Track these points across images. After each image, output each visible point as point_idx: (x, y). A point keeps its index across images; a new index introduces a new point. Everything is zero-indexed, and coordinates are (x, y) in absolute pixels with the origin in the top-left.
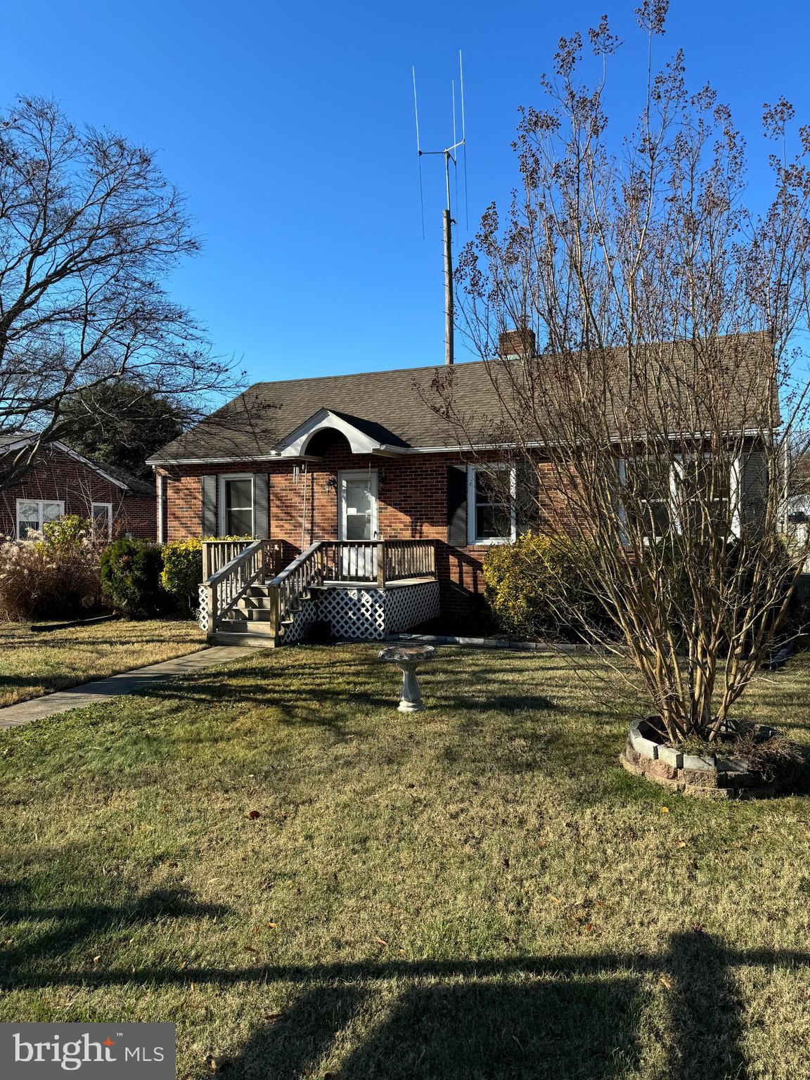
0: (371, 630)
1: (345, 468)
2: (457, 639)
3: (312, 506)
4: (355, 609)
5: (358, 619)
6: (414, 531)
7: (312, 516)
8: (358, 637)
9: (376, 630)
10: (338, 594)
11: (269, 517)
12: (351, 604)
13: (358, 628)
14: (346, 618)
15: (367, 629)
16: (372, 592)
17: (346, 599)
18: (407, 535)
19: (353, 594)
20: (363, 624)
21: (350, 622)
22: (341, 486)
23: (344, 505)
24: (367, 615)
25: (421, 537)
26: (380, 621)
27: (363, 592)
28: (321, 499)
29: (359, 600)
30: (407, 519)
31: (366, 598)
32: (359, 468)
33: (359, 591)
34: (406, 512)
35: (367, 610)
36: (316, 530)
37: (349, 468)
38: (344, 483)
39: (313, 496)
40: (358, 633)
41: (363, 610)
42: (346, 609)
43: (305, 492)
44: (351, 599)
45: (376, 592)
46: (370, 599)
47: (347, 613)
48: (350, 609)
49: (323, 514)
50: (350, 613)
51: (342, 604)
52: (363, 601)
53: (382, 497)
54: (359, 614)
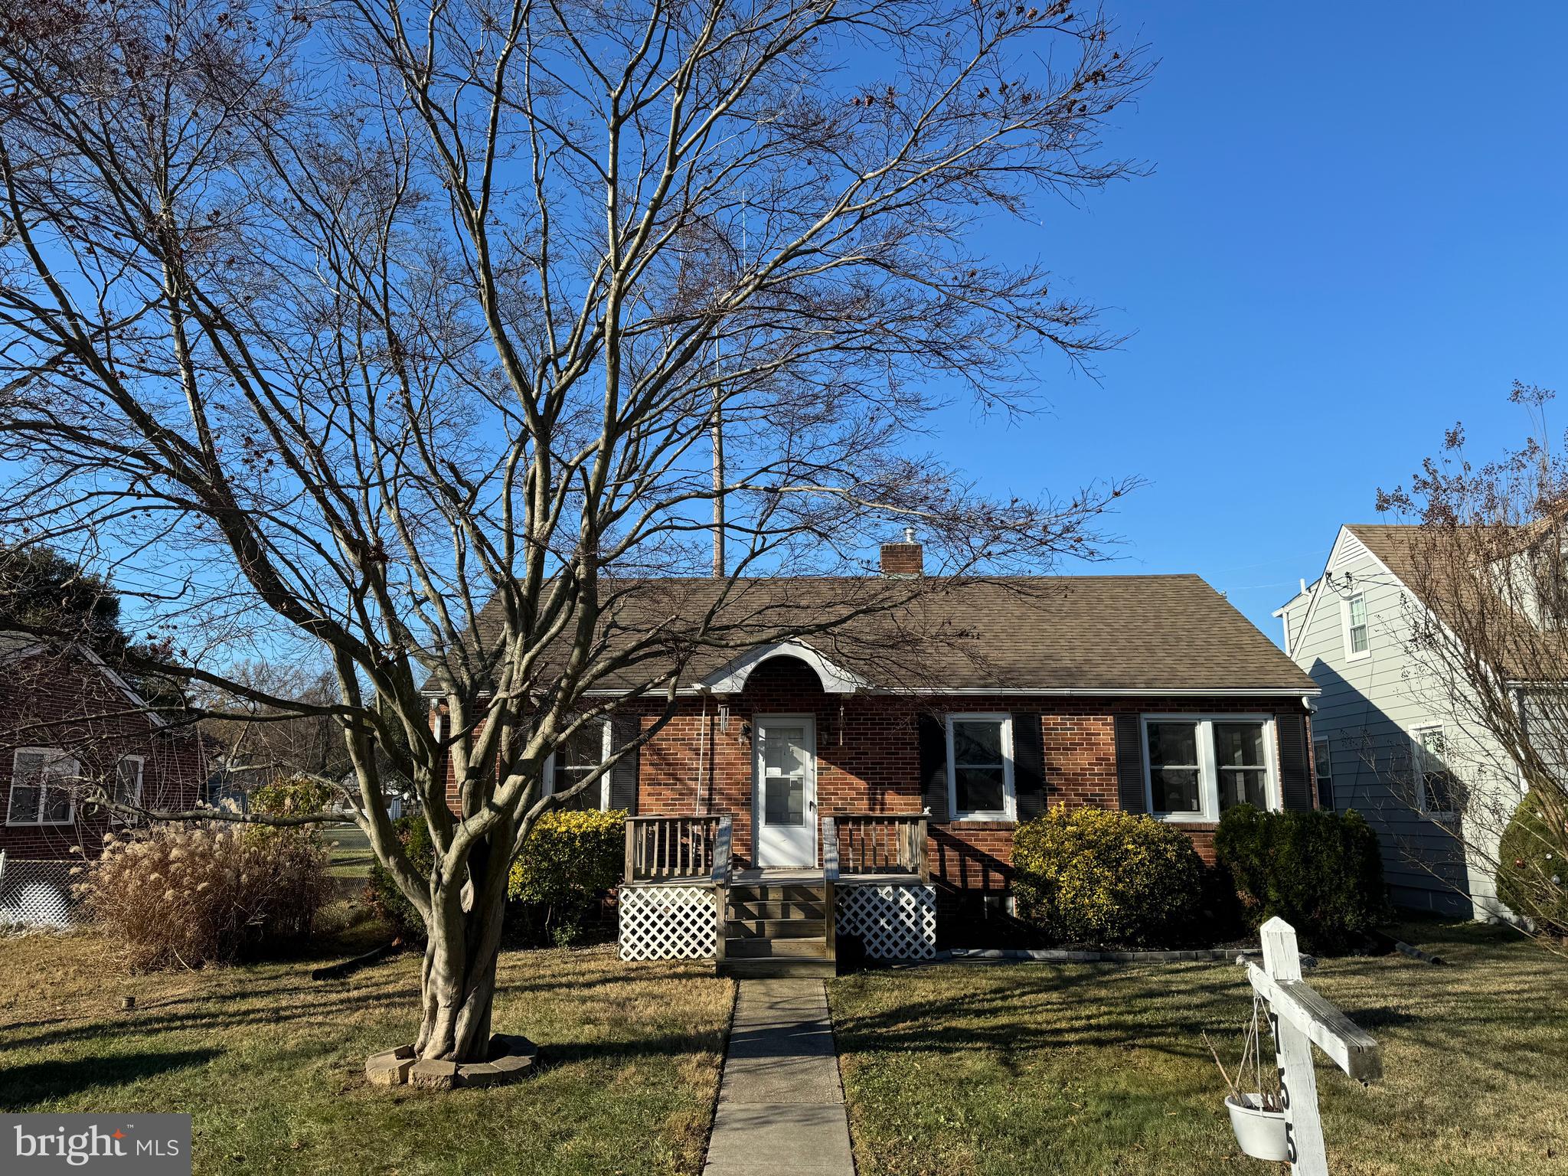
0: (916, 945)
1: (764, 711)
2: (1030, 952)
3: (712, 764)
4: (889, 915)
5: (896, 930)
6: (873, 802)
7: (711, 779)
8: (896, 957)
9: (923, 945)
10: (862, 894)
11: (638, 779)
12: (882, 908)
13: (896, 944)
14: (876, 929)
15: (909, 944)
16: (916, 889)
17: (875, 901)
18: (862, 807)
19: (885, 892)
20: (902, 937)
21: (883, 936)
22: (757, 736)
23: (761, 762)
24: (909, 923)
25: (882, 810)
26: (929, 931)
27: (901, 889)
28: (726, 752)
29: (896, 902)
30: (862, 785)
31: (907, 898)
32: (786, 711)
33: (896, 887)
34: (859, 775)
35: (909, 916)
36: (717, 799)
37: (771, 711)
38: (762, 732)
39: (712, 749)
40: (896, 951)
41: (903, 916)
42: (876, 915)
43: (703, 744)
44: (882, 901)
45: (923, 889)
46: (913, 899)
47: (876, 922)
48: (882, 915)
49: (729, 776)
50: (883, 922)
51: (869, 908)
52: (903, 902)
53: (824, 751)
54: (896, 923)
